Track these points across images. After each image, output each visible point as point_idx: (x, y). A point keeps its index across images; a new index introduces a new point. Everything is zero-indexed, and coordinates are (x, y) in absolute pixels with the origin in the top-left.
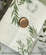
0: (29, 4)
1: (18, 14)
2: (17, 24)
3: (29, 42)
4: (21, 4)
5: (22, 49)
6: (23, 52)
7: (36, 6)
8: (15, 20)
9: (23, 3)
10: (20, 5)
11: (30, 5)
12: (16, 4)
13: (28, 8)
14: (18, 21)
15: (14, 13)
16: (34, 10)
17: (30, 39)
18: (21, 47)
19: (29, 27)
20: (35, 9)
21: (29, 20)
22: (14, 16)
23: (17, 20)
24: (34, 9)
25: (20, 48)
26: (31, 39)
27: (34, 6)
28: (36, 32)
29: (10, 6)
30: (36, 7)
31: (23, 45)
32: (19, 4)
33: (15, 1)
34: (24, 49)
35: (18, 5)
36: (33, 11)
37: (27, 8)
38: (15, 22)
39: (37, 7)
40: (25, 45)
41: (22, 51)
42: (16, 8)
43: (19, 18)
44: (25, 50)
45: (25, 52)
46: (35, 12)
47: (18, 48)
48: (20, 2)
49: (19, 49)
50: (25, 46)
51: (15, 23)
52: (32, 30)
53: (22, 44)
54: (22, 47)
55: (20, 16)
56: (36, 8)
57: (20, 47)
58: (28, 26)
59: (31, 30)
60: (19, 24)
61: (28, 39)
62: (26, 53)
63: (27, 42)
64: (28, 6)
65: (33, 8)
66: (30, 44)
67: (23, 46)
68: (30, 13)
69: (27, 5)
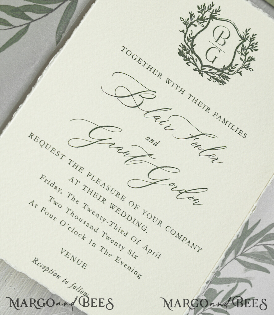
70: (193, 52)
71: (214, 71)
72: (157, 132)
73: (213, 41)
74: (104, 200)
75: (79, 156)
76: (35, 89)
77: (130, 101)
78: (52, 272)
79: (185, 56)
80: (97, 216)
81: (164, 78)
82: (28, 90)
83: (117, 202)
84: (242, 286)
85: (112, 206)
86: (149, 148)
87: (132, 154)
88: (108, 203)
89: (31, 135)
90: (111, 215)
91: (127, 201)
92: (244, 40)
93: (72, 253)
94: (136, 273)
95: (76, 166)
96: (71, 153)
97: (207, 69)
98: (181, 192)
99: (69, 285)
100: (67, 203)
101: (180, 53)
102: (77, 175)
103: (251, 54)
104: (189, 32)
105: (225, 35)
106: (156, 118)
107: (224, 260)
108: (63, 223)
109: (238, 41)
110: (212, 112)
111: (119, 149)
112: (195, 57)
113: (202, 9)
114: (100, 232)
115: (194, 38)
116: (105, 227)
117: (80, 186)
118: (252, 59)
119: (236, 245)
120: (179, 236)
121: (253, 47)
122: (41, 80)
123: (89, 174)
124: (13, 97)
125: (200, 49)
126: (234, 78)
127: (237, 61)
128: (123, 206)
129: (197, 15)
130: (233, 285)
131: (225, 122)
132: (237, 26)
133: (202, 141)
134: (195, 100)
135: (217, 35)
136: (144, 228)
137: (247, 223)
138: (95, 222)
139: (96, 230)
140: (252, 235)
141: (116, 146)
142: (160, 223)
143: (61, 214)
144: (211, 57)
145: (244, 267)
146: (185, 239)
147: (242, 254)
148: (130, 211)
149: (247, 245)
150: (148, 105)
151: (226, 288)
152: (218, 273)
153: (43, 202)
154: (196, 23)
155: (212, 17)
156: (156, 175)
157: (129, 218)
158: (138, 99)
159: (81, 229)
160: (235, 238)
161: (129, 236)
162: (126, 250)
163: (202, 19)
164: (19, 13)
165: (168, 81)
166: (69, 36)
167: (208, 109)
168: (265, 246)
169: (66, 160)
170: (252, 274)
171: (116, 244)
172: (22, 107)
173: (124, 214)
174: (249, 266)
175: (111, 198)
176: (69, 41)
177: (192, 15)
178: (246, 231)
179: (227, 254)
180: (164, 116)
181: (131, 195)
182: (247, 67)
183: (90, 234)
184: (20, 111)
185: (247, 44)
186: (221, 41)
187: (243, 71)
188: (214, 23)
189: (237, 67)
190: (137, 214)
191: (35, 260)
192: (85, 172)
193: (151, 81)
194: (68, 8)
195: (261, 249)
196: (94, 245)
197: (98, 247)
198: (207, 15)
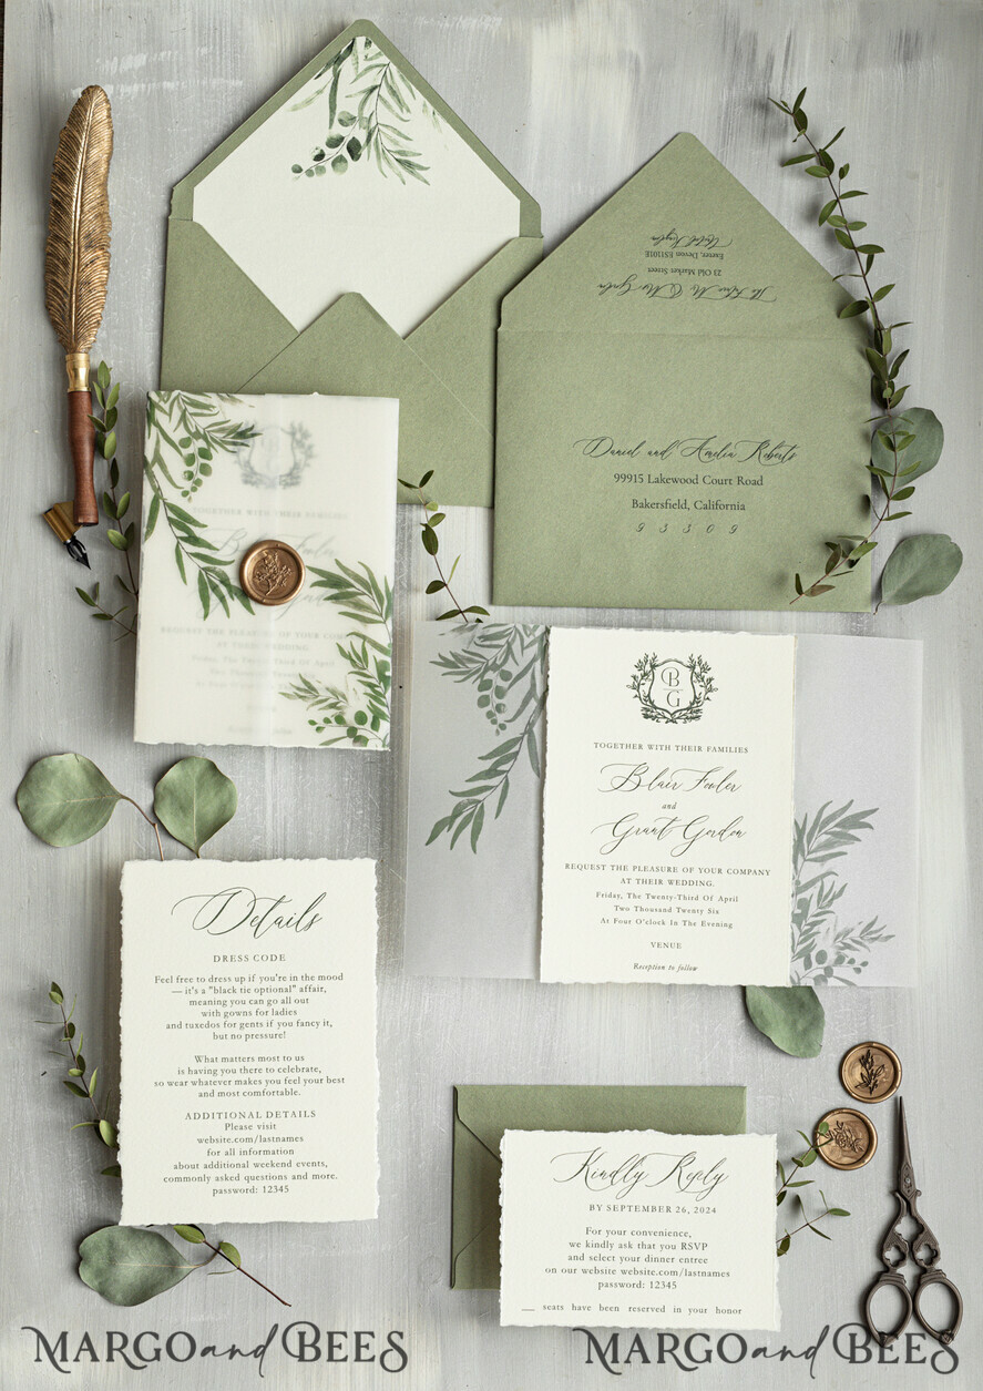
0: (244, 452)
1: (209, 546)
2: (235, 604)
3: (357, 661)
4: (198, 482)
5: (340, 720)
6: (352, 732)
7: (293, 434)
8: (215, 588)
9: (205, 470)
10: (194, 489)
11: (255, 452)
12: (171, 495)
13: (250, 477)
14: (234, 582)
15: (185, 558)
16: (296, 466)
17: (358, 643)
18: (331, 713)
19: (318, 578)
20: (300, 456)
21: (292, 543)
22: (193, 568)
23: (225, 581)
24: (291, 464)
25: (327, 721)
26: (364, 638)
27: (285, 440)
28: (370, 586)
29: (144, 530)
30: (299, 436)
31: (334, 692)
32: (187, 485)
33: (157, 490)
34: (349, 717)
35: (185, 494)
36: (292, 478)
37: (246, 482)
38: (222, 599)
39: (306, 435)
40: (341, 688)
41: (343, 731)
42: (181, 520)
43: (225, 563)
44: (361, 718)
45: (368, 725)
46: (306, 474)
47: (312, 723)
48: (190, 476)
49: (318, 729)
50: (350, 695)
51: (221, 605)
52: (339, 586)
53: (323, 694)
54: (333, 706)
55: (228, 552)
56: (300, 444)
57: (319, 715)
58: (308, 577)
59: (334, 591)
60: (244, 594)
61: (347, 649)
62: (375, 726)
63: (346, 665)
64: (248, 463)
65: (282, 462)
66: (372, 670)
67: (336, 702)
68: (279, 497)
69: (238, 462)
70: (656, 708)
71: (684, 712)
72: (668, 796)
73: (668, 686)
74: (660, 882)
75: (618, 858)
76: (546, 827)
77: (630, 785)
78: (655, 967)
79: (651, 717)
80: (663, 897)
81: (645, 747)
82: (541, 831)
83: (672, 876)
84: (828, 881)
85: (671, 882)
86: (671, 814)
87: (659, 829)
88: (665, 882)
89: (567, 866)
90: (673, 890)
91: (680, 870)
92: (693, 668)
93: (662, 941)
94: (726, 925)
95: (619, 868)
96: (609, 860)
97: (677, 715)
98: (721, 834)
99: (676, 969)
100: (632, 902)
101: (646, 716)
102: (625, 875)
103: (707, 676)
104: (642, 693)
105: (674, 675)
106: (661, 785)
107: (796, 868)
108: (639, 922)
109: (688, 672)
110: (704, 749)
111: (646, 831)
112: (660, 712)
113: (640, 666)
114: (675, 910)
115: (649, 695)
116: (675, 904)
117: (634, 882)
118: (711, 680)
119: (798, 848)
120: (743, 872)
121: (705, 669)
122: (546, 816)
123: (634, 868)
124: (532, 844)
125: (660, 702)
126: (706, 707)
127: (699, 690)
128: (680, 876)
129: (639, 674)
130: (819, 884)
131: (721, 750)
132: (679, 660)
133: (711, 779)
134: (684, 748)
135: (667, 680)
136: (709, 884)
137: (796, 823)
138: (665, 904)
139: (670, 910)
140: (807, 831)
141: (642, 830)
142: (720, 871)
143: (632, 915)
144: (673, 701)
145: (818, 864)
146: (749, 871)
147: (809, 853)
148: (688, 877)
149: (809, 843)
150: (646, 779)
151: (814, 891)
152: (798, 883)
153: (611, 914)
154: (643, 682)
155: (653, 667)
156: (691, 832)
157: (691, 883)
158: (635, 779)
159: (657, 917)
160: (793, 843)
161: (701, 898)
162: (706, 911)
163: (645, 674)
164: (493, 773)
165: (650, 747)
166: (544, 765)
167: (700, 749)
168: (826, 833)
169: (608, 868)
170: (829, 865)
171: (694, 911)
172: (546, 848)
173: (684, 883)
174: (822, 860)
175: (666, 876)
176: (547, 768)
177: (634, 677)
178: (800, 832)
179: (795, 862)
180: (665, 779)
181: (680, 863)
182: (710, 690)
183: (667, 917)
184: (545, 852)
185: (697, 670)
186: (674, 682)
187: (709, 695)
188: (658, 671)
189: (702, 695)
190: (695, 876)
191: (636, 966)
192: (630, 868)
193: (635, 757)
194: (529, 741)
195: (824, 838)
196: (676, 923)
197: (681, 924)
198: (648, 668)
